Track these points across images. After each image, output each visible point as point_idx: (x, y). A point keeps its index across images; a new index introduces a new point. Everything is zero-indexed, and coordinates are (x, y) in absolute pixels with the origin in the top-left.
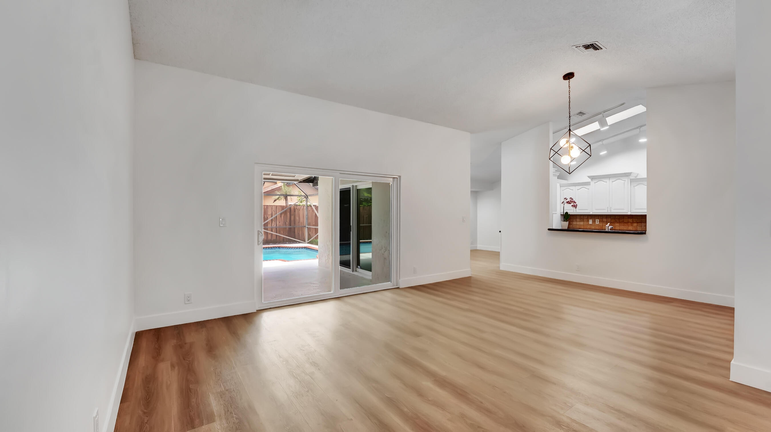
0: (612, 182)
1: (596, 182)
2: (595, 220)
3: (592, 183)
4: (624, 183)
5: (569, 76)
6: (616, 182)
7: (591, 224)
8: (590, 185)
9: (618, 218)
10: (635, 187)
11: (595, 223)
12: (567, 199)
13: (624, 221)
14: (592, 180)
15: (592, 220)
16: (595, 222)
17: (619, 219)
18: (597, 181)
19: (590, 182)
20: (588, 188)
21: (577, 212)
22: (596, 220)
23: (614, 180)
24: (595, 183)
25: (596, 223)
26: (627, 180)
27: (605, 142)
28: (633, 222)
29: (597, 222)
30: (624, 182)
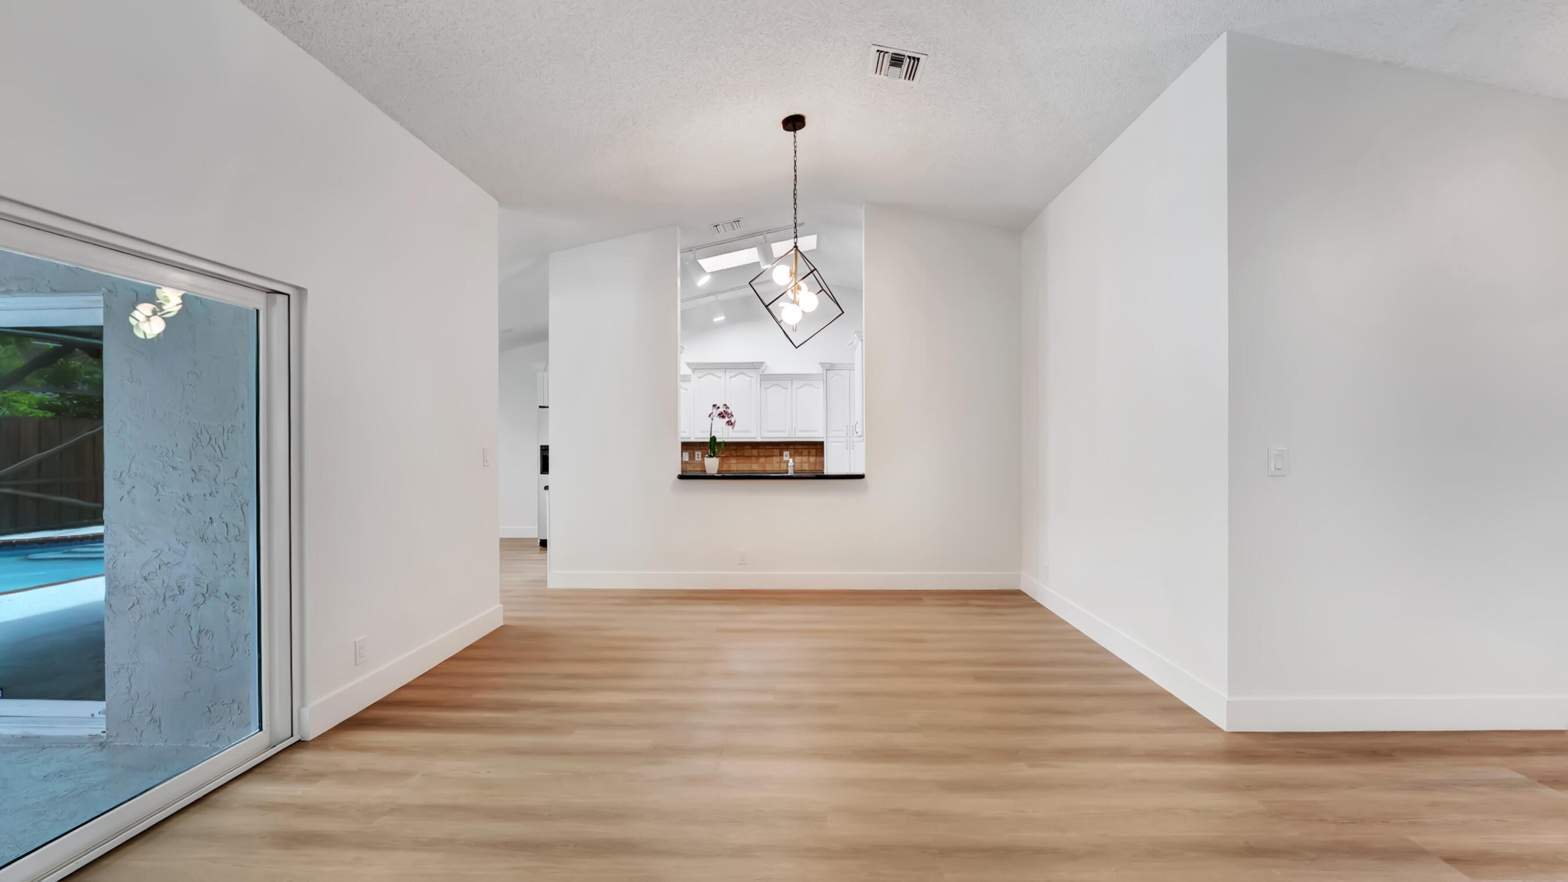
0: (731, 377)
1: (702, 377)
2: (694, 454)
3: (694, 378)
4: (751, 381)
5: (794, 123)
6: (737, 378)
7: (686, 462)
8: (690, 381)
9: (735, 448)
10: (768, 391)
11: (694, 459)
12: (718, 408)
13: (745, 455)
14: (694, 372)
15: (689, 454)
16: (694, 456)
17: (736, 450)
18: (702, 375)
19: (690, 376)
20: (685, 388)
21: (730, 436)
22: (696, 453)
23: (733, 374)
24: (699, 378)
25: (696, 459)
26: (755, 376)
27: (722, 297)
28: (759, 456)
29: (696, 456)
30: (749, 379)
